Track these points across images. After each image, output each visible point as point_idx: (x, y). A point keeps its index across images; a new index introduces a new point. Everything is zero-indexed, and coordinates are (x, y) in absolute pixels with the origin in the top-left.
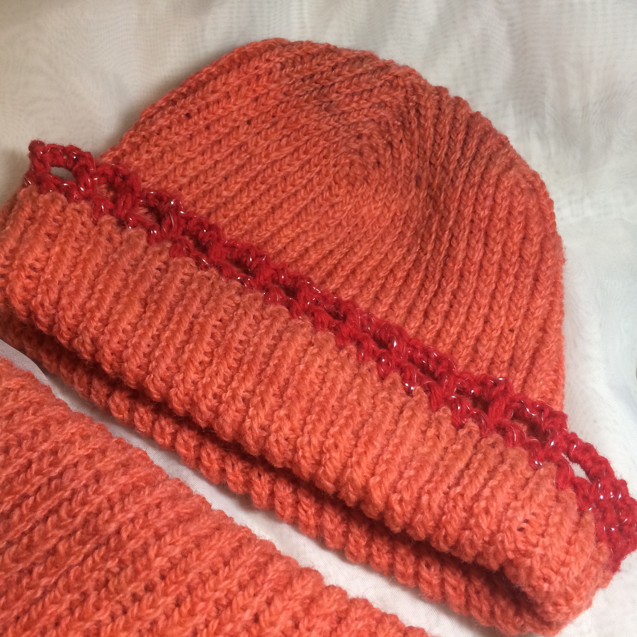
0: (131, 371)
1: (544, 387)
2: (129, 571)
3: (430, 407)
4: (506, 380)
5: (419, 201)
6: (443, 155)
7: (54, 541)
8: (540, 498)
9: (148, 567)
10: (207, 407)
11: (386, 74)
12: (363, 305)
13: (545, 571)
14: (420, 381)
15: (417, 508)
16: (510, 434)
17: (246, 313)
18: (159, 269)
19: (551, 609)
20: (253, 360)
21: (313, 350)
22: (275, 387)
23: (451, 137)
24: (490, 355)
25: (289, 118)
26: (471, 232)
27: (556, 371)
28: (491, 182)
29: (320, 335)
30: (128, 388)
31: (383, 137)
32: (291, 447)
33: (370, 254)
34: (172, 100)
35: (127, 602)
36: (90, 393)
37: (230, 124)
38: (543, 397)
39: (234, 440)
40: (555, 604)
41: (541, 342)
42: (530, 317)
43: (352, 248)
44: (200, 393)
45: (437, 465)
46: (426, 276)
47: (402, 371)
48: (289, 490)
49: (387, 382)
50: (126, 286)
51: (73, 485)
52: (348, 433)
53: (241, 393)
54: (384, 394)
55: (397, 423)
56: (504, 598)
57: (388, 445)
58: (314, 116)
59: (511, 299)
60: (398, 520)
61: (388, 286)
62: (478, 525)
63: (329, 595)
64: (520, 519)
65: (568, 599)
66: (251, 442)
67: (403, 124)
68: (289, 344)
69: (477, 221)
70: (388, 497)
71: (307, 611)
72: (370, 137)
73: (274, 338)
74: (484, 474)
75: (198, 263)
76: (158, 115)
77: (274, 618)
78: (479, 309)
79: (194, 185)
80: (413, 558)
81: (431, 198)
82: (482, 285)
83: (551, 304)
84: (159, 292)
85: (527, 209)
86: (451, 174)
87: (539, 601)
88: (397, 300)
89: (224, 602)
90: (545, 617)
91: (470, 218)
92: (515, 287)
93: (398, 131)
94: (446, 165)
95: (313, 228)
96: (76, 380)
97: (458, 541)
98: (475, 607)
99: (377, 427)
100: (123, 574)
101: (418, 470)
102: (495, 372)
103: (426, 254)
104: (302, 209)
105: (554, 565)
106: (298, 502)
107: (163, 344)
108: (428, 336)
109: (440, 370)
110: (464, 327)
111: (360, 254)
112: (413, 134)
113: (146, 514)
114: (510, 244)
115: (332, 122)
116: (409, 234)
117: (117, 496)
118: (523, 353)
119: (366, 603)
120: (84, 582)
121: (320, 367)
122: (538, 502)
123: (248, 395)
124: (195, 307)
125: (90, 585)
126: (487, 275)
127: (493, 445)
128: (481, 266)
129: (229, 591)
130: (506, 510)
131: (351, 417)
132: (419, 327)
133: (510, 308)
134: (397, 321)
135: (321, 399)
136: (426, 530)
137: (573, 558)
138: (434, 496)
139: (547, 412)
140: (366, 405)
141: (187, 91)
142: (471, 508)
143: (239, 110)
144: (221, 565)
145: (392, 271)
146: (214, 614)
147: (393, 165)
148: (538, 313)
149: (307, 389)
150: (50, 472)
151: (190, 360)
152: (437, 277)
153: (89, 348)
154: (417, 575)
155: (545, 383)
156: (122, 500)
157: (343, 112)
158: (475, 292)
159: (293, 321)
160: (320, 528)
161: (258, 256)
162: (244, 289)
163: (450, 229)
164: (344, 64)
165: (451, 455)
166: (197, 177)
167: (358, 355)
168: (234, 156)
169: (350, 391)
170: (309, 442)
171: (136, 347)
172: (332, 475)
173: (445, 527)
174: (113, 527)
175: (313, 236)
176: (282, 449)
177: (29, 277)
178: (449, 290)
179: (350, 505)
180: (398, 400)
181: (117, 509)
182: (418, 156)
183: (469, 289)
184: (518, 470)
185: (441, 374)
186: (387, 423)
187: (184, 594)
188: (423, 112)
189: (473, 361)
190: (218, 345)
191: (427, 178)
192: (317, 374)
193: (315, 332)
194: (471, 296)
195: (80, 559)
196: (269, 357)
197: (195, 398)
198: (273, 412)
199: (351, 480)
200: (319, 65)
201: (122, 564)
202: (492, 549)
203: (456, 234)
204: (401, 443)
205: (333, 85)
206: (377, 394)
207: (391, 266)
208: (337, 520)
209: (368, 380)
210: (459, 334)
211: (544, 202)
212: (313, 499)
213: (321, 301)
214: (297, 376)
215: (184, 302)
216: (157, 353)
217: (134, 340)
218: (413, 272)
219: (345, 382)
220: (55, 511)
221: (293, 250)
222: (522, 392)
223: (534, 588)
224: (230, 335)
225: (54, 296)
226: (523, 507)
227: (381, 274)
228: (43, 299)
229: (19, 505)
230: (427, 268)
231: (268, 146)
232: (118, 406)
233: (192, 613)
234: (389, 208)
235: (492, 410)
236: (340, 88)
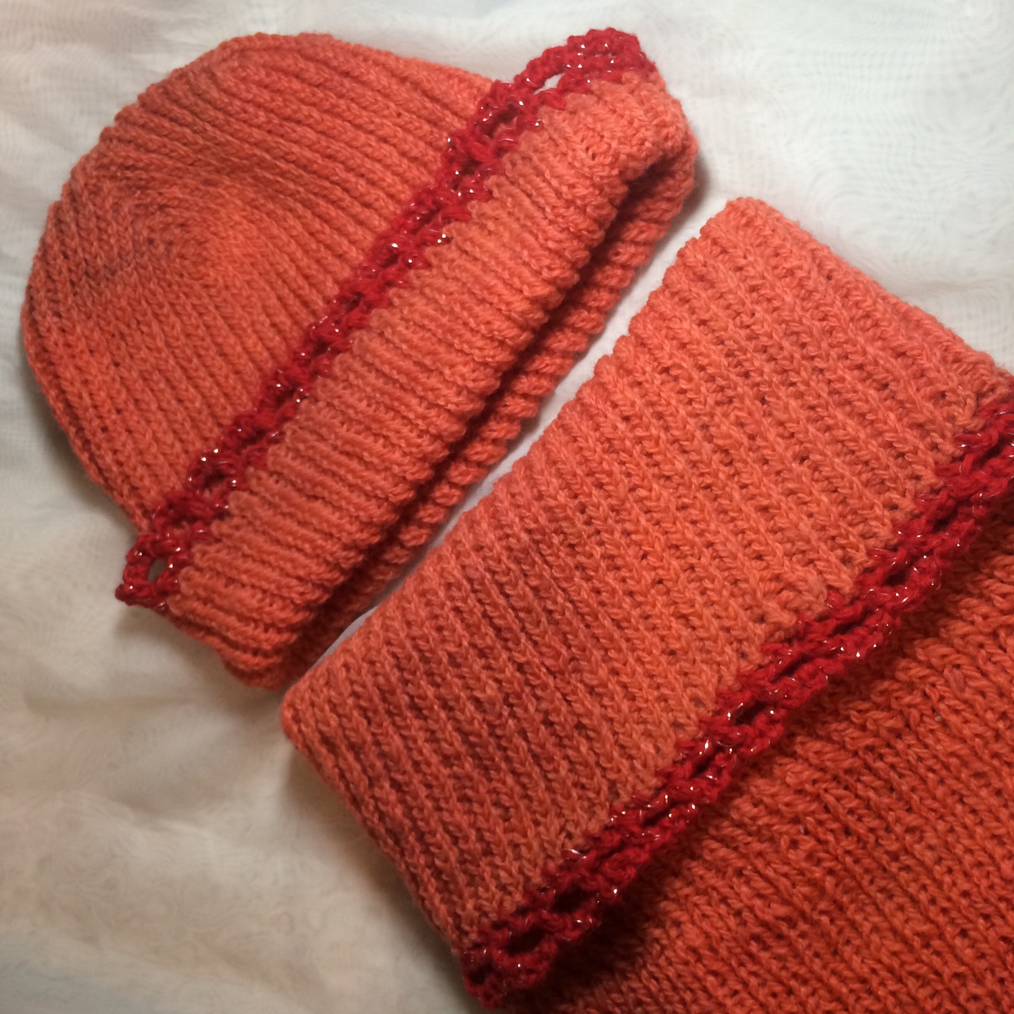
0: (382, 515)
1: (465, 95)
2: (564, 524)
3: (466, 221)
4: (451, 135)
5: (234, 187)
6: (185, 148)
7: (527, 589)
8: (569, 130)
9: (564, 507)
10: (429, 445)
11: (81, 196)
12: (346, 273)
13: (634, 142)
14: (438, 227)
15: (559, 254)
16: (505, 144)
17: (339, 397)
18: (277, 482)
19: (670, 144)
20: (389, 395)
21: (388, 333)
22: (420, 376)
23: (166, 136)
24: (422, 144)
25: (117, 319)
26: (282, 136)
27: (450, 77)
28: (226, 100)
29: (374, 323)
30: (398, 523)
31: (153, 214)
32: (482, 368)
33: (289, 255)
34: (83, 444)
35: (591, 529)
36: (396, 565)
37: (118, 386)
38: (475, 98)
39: (466, 424)
40: (666, 138)
41: (416, 85)
42: (388, 91)
43: (279, 274)
44: (414, 450)
45: (523, 226)
46: (324, 197)
47: (424, 244)
48: (524, 380)
49: (434, 261)
50: (292, 516)
51: (481, 569)
52: (477, 309)
53: (421, 410)
54: (445, 267)
55: (476, 259)
56: (657, 185)
57: (496, 272)
58: (119, 289)
59: (365, 108)
60: (567, 274)
61: (328, 242)
62: (583, 198)
63: (621, 351)
64: (584, 155)
65: (664, 125)
66: (471, 406)
67: (139, 188)
68: (379, 357)
69: (270, 127)
70: (544, 280)
71: (629, 372)
72: (151, 229)
73: (369, 371)
74: (538, 180)
75: (276, 441)
76: (100, 461)
77: (628, 403)
78: (370, 146)
79: (184, 437)
80: (608, 267)
81: (233, 172)
82: (344, 137)
83: (376, 63)
84: (303, 482)
85: (264, 66)
86: (209, 144)
87: (661, 153)
88: (346, 235)
89: (607, 445)
90: (676, 150)
91: (265, 133)
92: (352, 100)
93: (148, 195)
94: (198, 147)
95: (250, 314)
96: (381, 577)
97: (595, 221)
98: (661, 215)
99: (477, 280)
100: (566, 530)
101: (524, 245)
102: (441, 143)
103: (299, 192)
104: (226, 323)
105: (630, 132)
106: (537, 372)
107: (359, 481)
108: (392, 208)
109: (429, 203)
110: (387, 167)
111: (287, 266)
112: (154, 179)
113: (519, 506)
114: (303, 95)
115: (129, 269)
116: (271, 206)
117: (499, 532)
118: (426, 108)
119: (635, 319)
120: (567, 564)
121: (407, 328)
122: (572, 134)
123: (425, 404)
124: (325, 448)
125: (570, 561)
126: (334, 128)
127: (514, 164)
128: (322, 133)
129: (598, 440)
130: (573, 167)
131: (463, 305)
132: (380, 216)
133: (375, 112)
134: (369, 240)
135: (440, 331)
136: (580, 249)
137: (627, 112)
138: (550, 235)
139: (489, 100)
140: (453, 287)
141: (74, 426)
142: (567, 201)
143: (102, 373)
144: (575, 445)
145: (312, 234)
146: (615, 456)
147: (187, 209)
148: (384, 81)
149: (428, 346)
150: (466, 590)
151: (380, 456)
152: (327, 184)
153: (352, 554)
154: (624, 266)
155: (460, 92)
156: (502, 527)
157: (120, 255)
158: (351, 147)
159: (354, 349)
160: (565, 354)
161: (276, 377)
162: (312, 396)
163: (275, 158)
164: (63, 243)
165: (516, 210)
166: (175, 432)
167: (400, 286)
168: (156, 388)
169: (436, 301)
170: (481, 349)
171: (358, 508)
172: (515, 332)
173: (580, 230)
174: (524, 536)
175: (258, 315)
176: (481, 377)
177: (271, 605)
178: (344, 175)
179: (546, 320)
180: (453, 254)
181: (509, 531)
182: (180, 178)
183: (345, 152)
184: (541, 145)
185: (435, 202)
186: (475, 269)
187: (593, 479)
188: (131, 162)
189: (425, 165)
190: (368, 429)
191: (209, 172)
192: (414, 332)
193: (369, 329)
194: (355, 151)
195: (546, 567)
196: (388, 378)
197: (420, 456)
198: (446, 381)
199: (522, 313)
200: (60, 273)
201: (558, 531)
202: (607, 189)
203: (281, 154)
204: (496, 258)
205: (86, 260)
206: (444, 274)
207: (306, 234)
208: (560, 336)
209: (429, 281)
210: (395, 173)
211: (259, 43)
212: (537, 356)
213: (336, 317)
214: (413, 353)
215: (318, 457)
216: (368, 488)
217: (352, 509)
218: (317, 210)
219: (427, 304)
220: (501, 586)
221: (272, 340)
222: (466, 119)
223: (647, 156)
224: (360, 415)
225: (294, 582)
226: (574, 150)
227: (314, 246)
228: (296, 592)
229: (491, 618)
230: (315, 194)
231: (148, 347)
232: (414, 538)
233: (610, 474)
234: (237, 223)
235: (479, 157)
236: (90, 253)
